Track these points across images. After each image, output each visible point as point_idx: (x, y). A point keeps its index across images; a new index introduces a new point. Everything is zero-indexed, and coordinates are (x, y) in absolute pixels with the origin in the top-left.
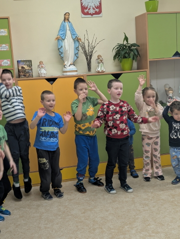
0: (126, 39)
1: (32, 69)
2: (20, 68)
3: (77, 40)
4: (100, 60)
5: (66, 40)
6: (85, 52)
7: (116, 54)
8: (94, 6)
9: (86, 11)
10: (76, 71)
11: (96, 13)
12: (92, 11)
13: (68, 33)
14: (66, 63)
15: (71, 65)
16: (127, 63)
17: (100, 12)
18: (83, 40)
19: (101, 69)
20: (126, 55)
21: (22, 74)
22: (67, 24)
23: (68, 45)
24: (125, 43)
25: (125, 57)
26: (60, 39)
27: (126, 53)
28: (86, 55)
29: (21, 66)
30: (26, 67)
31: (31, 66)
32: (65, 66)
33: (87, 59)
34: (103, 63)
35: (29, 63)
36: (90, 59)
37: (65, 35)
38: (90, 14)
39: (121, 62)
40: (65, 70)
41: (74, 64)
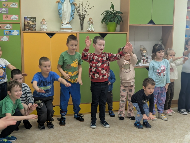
0: (113, 7)
1: (35, 25)
2: (26, 23)
3: (73, 4)
4: (91, 22)
6: (79, 14)
7: (104, 18)
10: (71, 29)
14: (63, 22)
15: (67, 23)
16: (112, 26)
18: (78, 5)
19: (91, 28)
20: (112, 20)
21: (27, 27)
23: (66, 7)
24: (112, 10)
25: (111, 21)
26: (60, 2)
27: (111, 18)
28: (80, 17)
29: (27, 21)
30: (31, 22)
31: (35, 22)
33: (80, 20)
34: (93, 24)
35: (34, 19)
36: (83, 20)
39: (107, 25)
40: (62, 27)
41: (70, 23)
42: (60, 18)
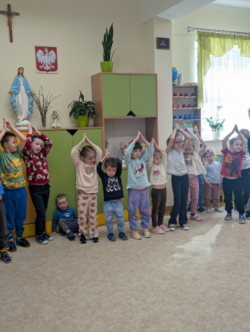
0: (82, 96)
3: (31, 95)
4: (55, 116)
5: (19, 95)
6: (40, 107)
7: (72, 111)
8: (49, 63)
9: (41, 67)
11: (52, 70)
12: (47, 68)
13: (22, 88)
14: (19, 117)
15: (24, 119)
16: (83, 120)
17: (56, 69)
18: (37, 95)
20: (82, 112)
22: (21, 79)
23: (22, 99)
24: (81, 100)
25: (81, 114)
26: (13, 93)
27: (81, 110)
28: (41, 110)
32: (17, 120)
33: (42, 114)
34: (58, 119)
36: (45, 114)
37: (18, 89)
38: (46, 70)
39: (76, 119)
40: (18, 124)
41: (28, 119)
42: (15, 112)
